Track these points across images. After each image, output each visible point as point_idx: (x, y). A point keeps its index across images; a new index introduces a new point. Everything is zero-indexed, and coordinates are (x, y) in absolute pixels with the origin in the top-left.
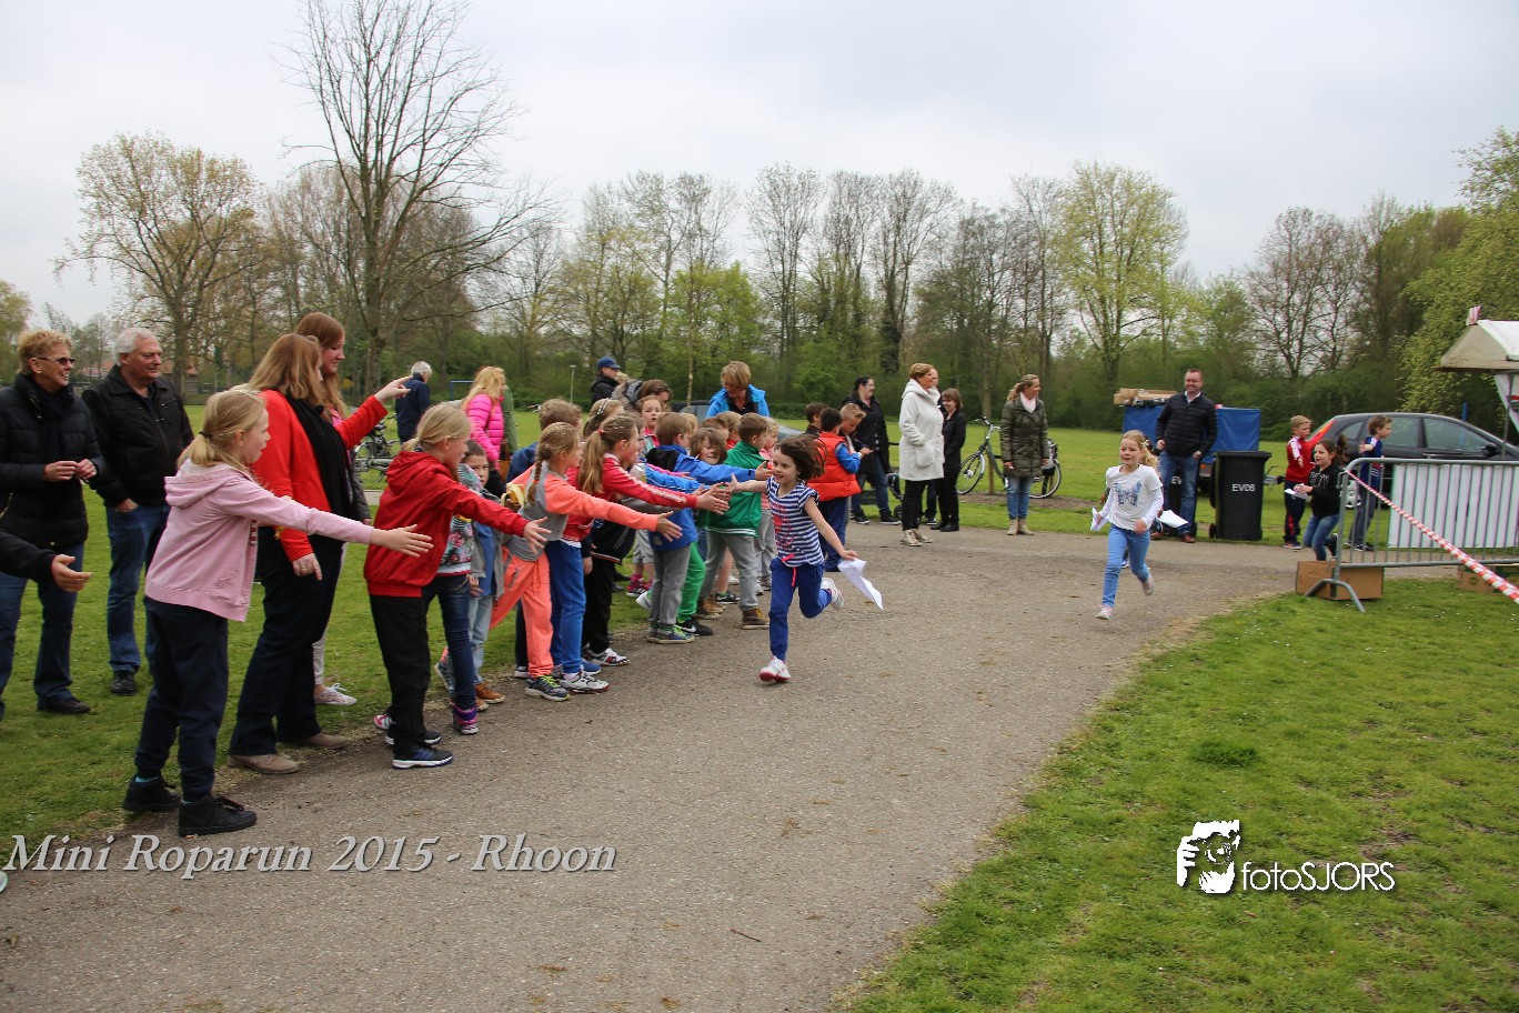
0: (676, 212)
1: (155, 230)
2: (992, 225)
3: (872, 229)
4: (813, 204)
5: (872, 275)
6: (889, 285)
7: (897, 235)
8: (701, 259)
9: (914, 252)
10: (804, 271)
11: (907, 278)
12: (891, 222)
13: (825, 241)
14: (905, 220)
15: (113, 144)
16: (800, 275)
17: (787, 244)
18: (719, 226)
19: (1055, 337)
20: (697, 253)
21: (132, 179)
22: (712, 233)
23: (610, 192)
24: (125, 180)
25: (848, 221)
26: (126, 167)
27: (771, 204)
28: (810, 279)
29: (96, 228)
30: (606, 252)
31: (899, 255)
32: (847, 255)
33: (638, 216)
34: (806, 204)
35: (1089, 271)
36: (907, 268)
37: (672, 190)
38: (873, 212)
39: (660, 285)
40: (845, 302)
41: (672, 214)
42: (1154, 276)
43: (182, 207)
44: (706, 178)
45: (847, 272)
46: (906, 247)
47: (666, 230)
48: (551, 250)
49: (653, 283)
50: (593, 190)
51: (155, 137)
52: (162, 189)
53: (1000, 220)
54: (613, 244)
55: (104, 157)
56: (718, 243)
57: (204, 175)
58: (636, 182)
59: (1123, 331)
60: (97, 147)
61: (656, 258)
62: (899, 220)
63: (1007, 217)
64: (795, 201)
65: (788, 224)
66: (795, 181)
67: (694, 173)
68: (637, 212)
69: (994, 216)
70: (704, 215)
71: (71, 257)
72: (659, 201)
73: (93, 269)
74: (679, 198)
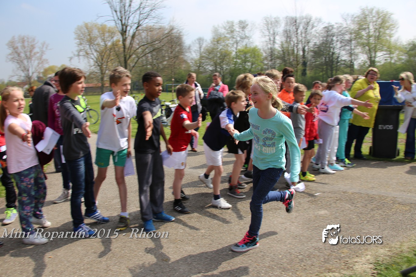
0: (239, 32)
2: (333, 28)
4: (279, 26)
6: (304, 51)
8: (246, 45)
9: (310, 39)
11: (308, 47)
12: (303, 31)
13: (283, 37)
14: (307, 29)
15: (82, 24)
16: (276, 48)
17: (272, 39)
18: (251, 35)
19: (355, 63)
20: (245, 43)
21: (88, 34)
22: (249, 37)
23: (219, 27)
24: (86, 35)
25: (290, 31)
26: (86, 31)
27: (266, 27)
28: (280, 49)
29: (79, 48)
30: (218, 45)
32: (290, 40)
33: (228, 33)
34: (276, 26)
35: (365, 41)
36: (308, 45)
37: (237, 25)
39: (234, 53)
41: (238, 32)
42: (387, 40)
43: (102, 40)
44: (246, 21)
46: (308, 38)
47: (235, 37)
48: (204, 45)
49: (231, 53)
50: (214, 27)
51: (93, 22)
52: (96, 36)
53: (335, 27)
55: (79, 28)
56: (251, 40)
57: (107, 31)
58: (226, 23)
59: (377, 59)
60: (78, 26)
61: (233, 45)
63: (337, 25)
64: (274, 26)
65: (272, 32)
66: (274, 20)
68: (226, 32)
69: (333, 25)
70: (246, 32)
71: (73, 56)
72: (233, 28)
73: (79, 59)
74: (239, 27)
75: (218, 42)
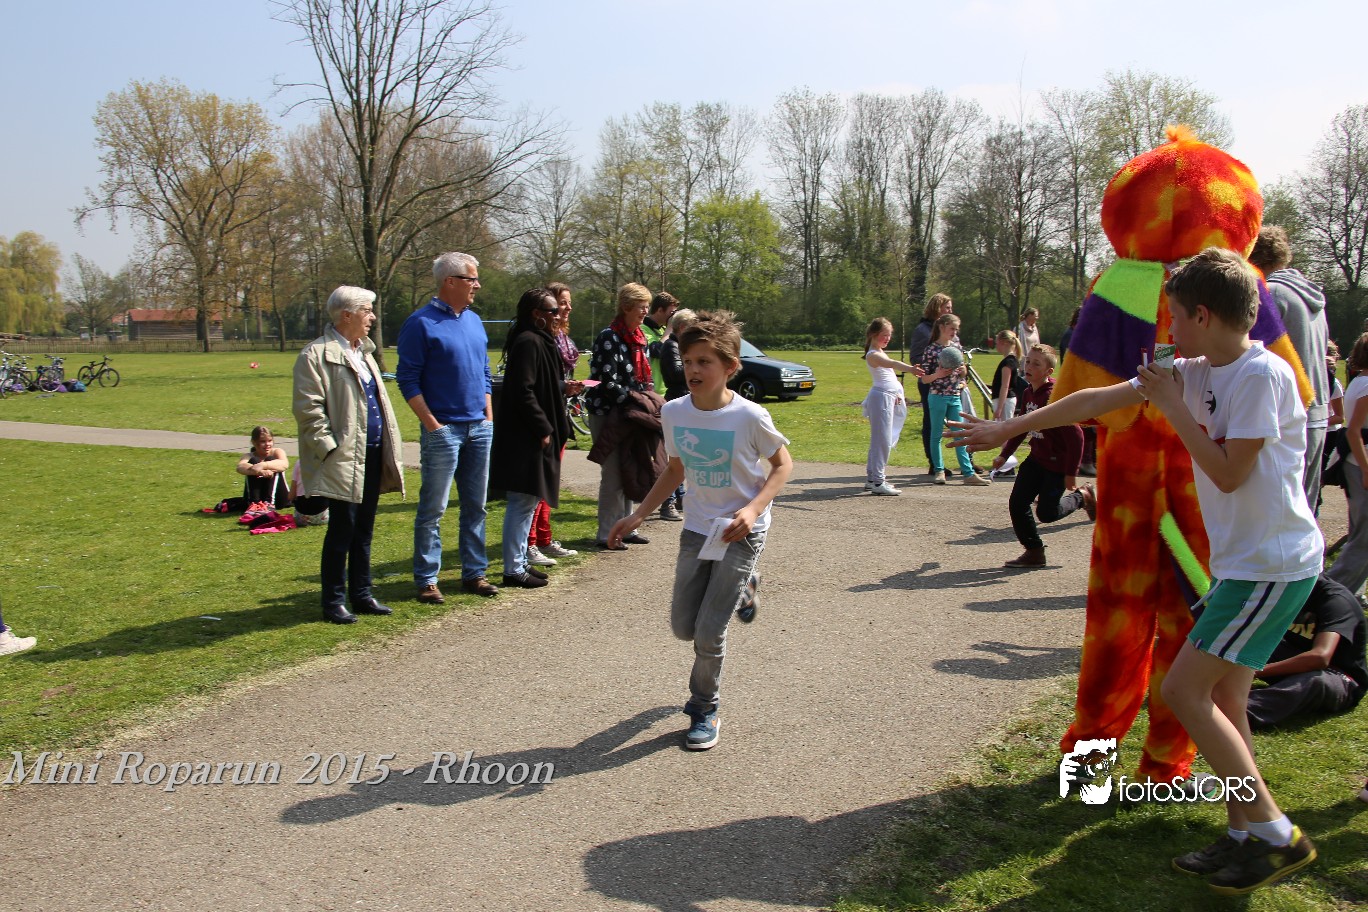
0: (694, 143)
1: (174, 178)
2: (1021, 144)
3: (896, 152)
4: (834, 128)
5: (897, 201)
6: (915, 211)
7: (922, 156)
8: (721, 189)
9: (940, 175)
10: (827, 198)
11: (932, 202)
12: (915, 147)
13: (847, 167)
14: (929, 142)
15: (128, 92)
16: (823, 203)
17: (809, 172)
18: (738, 156)
19: (1089, 258)
20: (718, 184)
21: (149, 126)
22: (732, 162)
23: (626, 125)
24: (142, 129)
25: (870, 146)
26: (143, 115)
27: (791, 130)
28: (833, 206)
29: (115, 177)
30: (625, 185)
31: (924, 178)
32: (871, 180)
33: (656, 147)
34: (826, 129)
36: (932, 192)
37: (691, 120)
38: (896, 135)
39: (680, 217)
40: (869, 228)
41: (691, 145)
43: (200, 153)
44: (723, 107)
45: (871, 198)
46: (932, 171)
47: (685, 161)
48: (571, 187)
49: (673, 216)
50: (609, 123)
51: (171, 84)
52: (179, 136)
53: (1027, 137)
54: (630, 177)
55: (120, 106)
56: (737, 173)
57: (220, 121)
58: (653, 114)
60: (112, 95)
61: (676, 191)
62: (924, 143)
63: (1034, 134)
64: (816, 129)
65: (809, 151)
66: (816, 107)
67: (710, 101)
68: (653, 143)
69: (1021, 133)
70: (722, 145)
71: (90, 205)
72: (677, 132)
73: (114, 218)
74: (697, 128)
75: (622, 177)
